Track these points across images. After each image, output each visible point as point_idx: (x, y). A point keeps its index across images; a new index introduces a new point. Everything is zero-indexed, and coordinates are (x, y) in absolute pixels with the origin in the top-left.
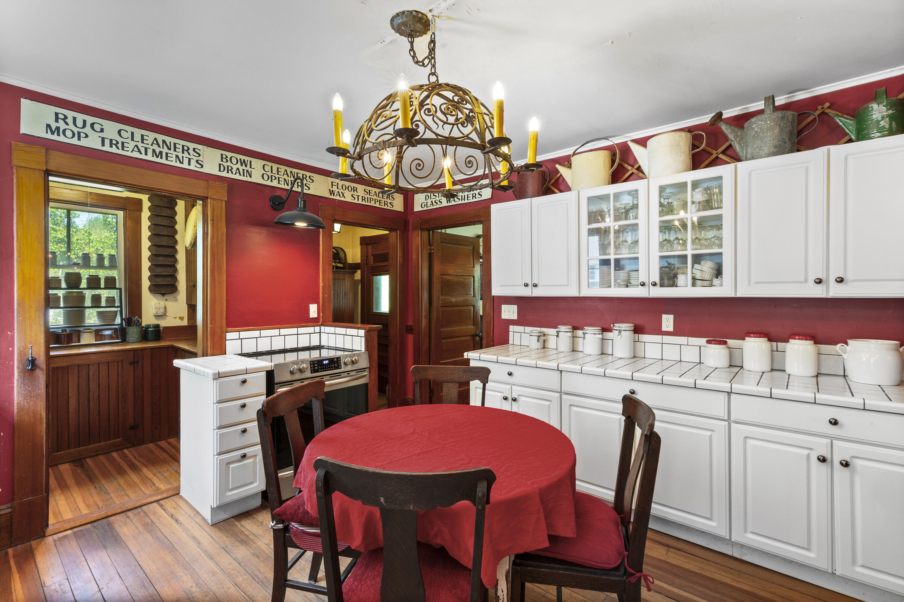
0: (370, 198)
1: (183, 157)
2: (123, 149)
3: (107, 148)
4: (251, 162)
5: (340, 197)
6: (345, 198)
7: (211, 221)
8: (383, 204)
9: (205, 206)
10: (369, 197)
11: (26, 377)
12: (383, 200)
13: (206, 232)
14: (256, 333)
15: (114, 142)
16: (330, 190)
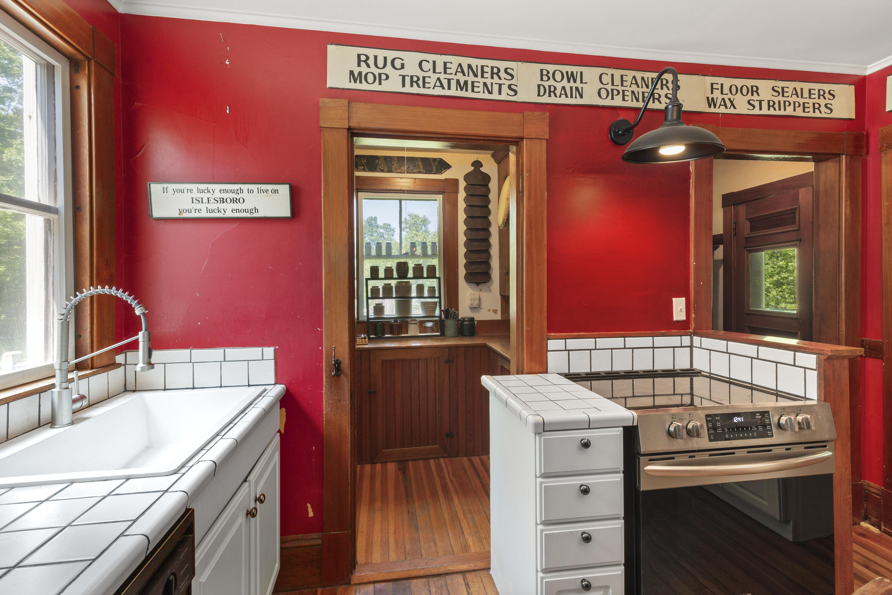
0: (785, 102)
1: (492, 84)
2: (424, 87)
3: (408, 89)
4: (581, 73)
5: (726, 108)
6: (735, 108)
7: (527, 172)
8: (811, 110)
9: (520, 152)
10: (782, 99)
11: (333, 384)
12: (811, 101)
13: (521, 189)
14: (589, 343)
15: (415, 79)
16: (708, 98)
